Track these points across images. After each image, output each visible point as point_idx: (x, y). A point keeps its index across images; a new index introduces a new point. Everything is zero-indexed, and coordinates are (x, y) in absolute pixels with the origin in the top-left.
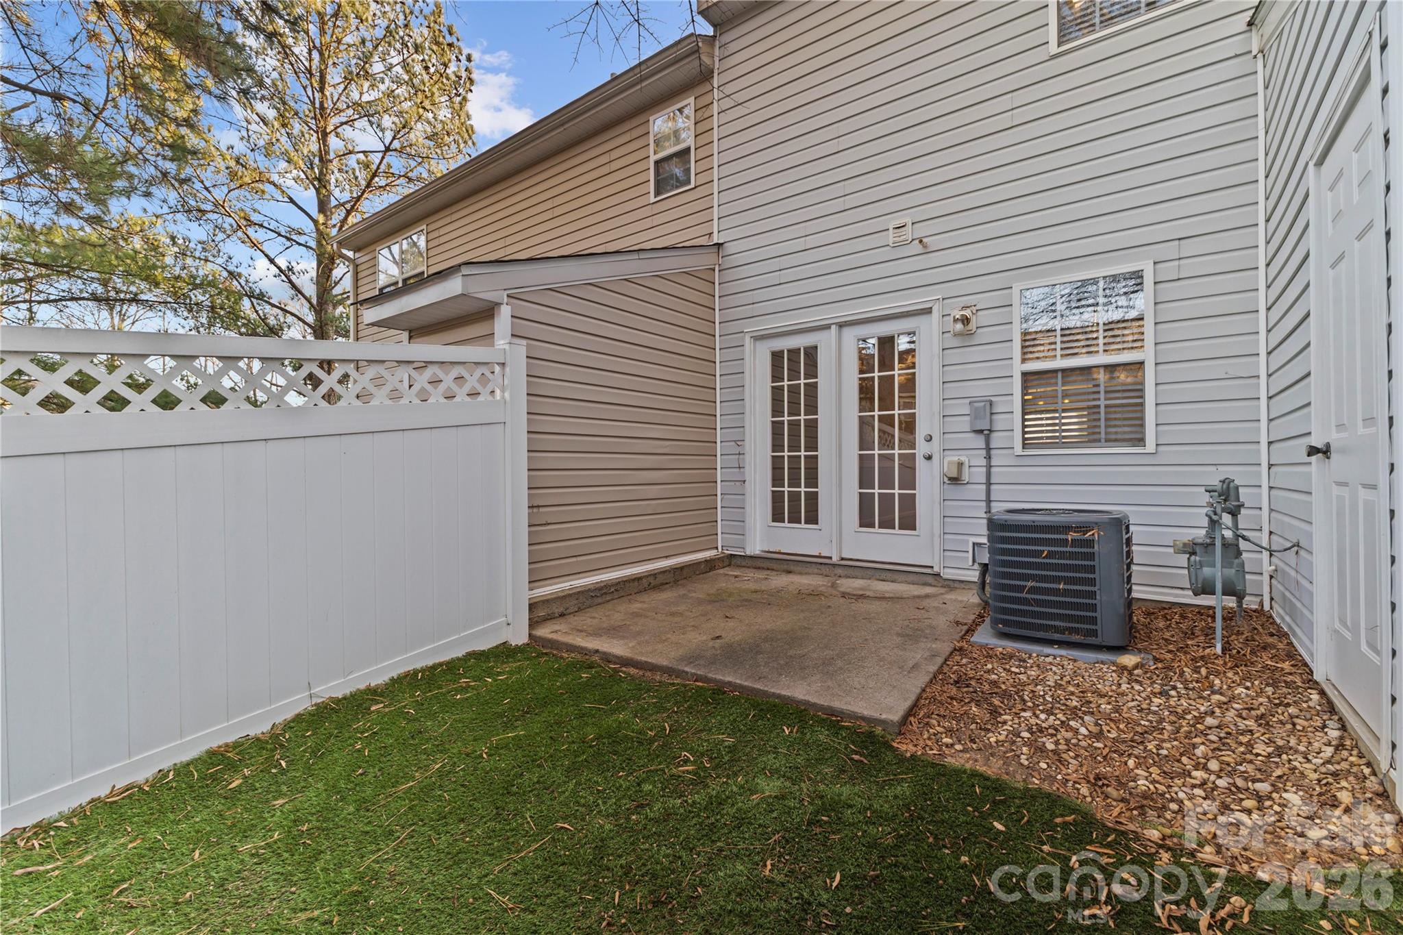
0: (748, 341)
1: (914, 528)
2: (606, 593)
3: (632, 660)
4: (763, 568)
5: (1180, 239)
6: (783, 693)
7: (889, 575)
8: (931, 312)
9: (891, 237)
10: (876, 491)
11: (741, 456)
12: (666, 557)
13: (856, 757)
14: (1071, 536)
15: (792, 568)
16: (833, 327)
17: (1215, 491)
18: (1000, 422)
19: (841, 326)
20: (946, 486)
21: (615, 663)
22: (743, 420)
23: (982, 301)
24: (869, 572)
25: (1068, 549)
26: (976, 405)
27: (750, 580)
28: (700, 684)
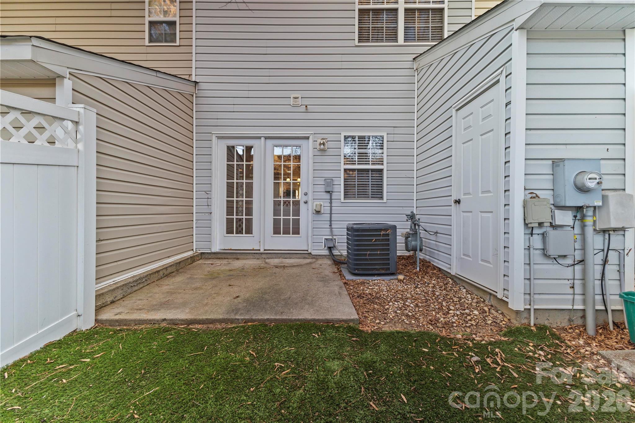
0: (214, 138)
1: (299, 234)
2: (140, 283)
3: (195, 320)
4: (222, 258)
5: (394, 127)
6: (300, 317)
7: (288, 256)
8: (308, 139)
9: (292, 101)
10: (282, 217)
11: (209, 200)
12: (169, 257)
13: (354, 339)
14: (382, 233)
15: (239, 257)
16: (263, 139)
17: (409, 216)
18: (336, 188)
19: (266, 138)
20: (314, 215)
21: (182, 324)
22: (211, 180)
23: (330, 137)
24: (279, 255)
25: (381, 238)
26: (327, 180)
27: (221, 265)
28: (250, 324)
